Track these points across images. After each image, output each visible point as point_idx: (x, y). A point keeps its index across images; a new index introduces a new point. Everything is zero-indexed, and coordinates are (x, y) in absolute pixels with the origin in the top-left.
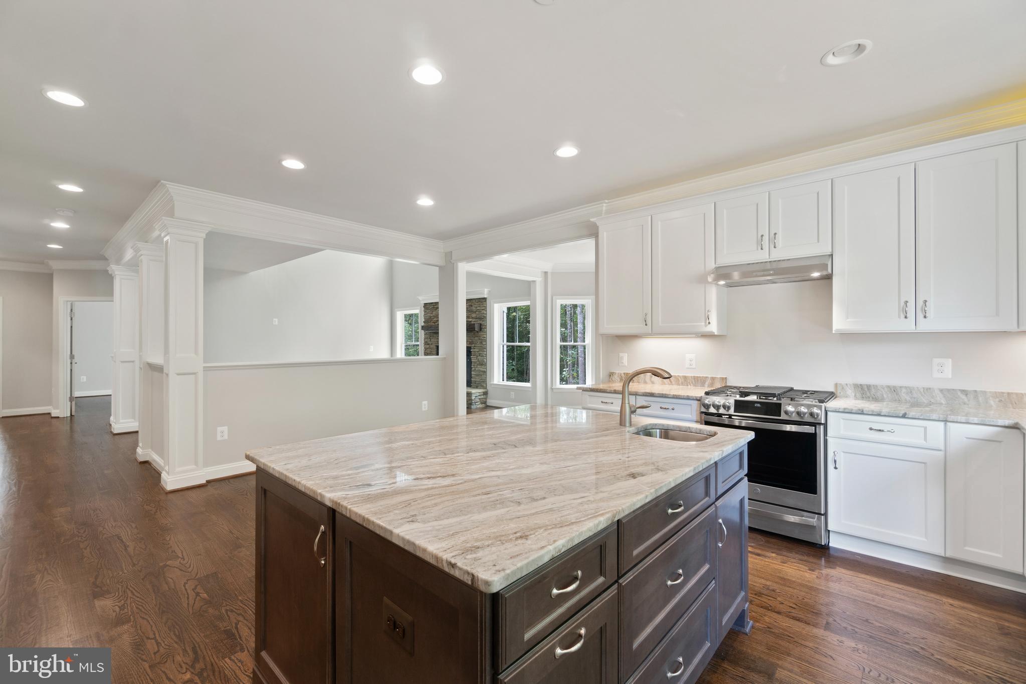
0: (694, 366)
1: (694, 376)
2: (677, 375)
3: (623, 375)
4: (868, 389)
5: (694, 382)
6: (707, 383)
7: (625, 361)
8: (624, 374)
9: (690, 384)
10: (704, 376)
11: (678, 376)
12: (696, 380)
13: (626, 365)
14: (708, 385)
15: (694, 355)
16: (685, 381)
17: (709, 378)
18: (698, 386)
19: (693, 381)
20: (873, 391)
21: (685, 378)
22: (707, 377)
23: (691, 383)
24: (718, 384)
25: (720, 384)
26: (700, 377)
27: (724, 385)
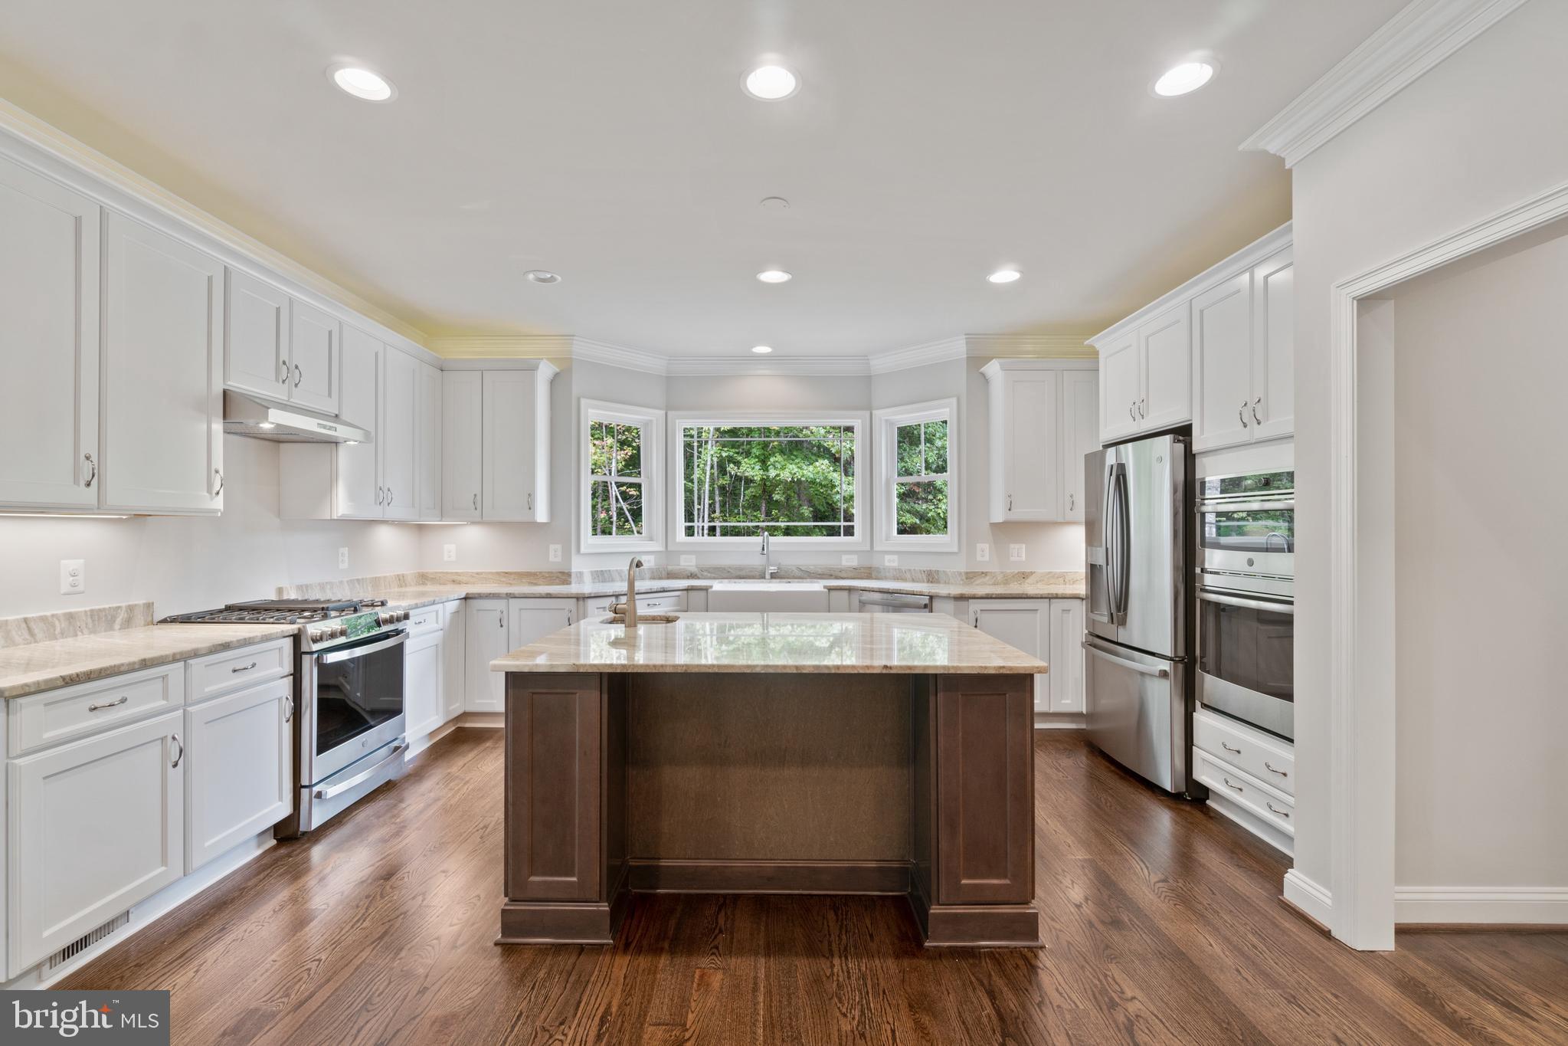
0: (82, 588)
1: (89, 611)
2: (47, 614)
6: (119, 621)
10: (114, 606)
14: (121, 625)
15: (81, 560)
16: (70, 623)
17: (124, 609)
22: (119, 607)
24: (139, 618)
25: (142, 618)
26: (104, 609)
27: (150, 619)
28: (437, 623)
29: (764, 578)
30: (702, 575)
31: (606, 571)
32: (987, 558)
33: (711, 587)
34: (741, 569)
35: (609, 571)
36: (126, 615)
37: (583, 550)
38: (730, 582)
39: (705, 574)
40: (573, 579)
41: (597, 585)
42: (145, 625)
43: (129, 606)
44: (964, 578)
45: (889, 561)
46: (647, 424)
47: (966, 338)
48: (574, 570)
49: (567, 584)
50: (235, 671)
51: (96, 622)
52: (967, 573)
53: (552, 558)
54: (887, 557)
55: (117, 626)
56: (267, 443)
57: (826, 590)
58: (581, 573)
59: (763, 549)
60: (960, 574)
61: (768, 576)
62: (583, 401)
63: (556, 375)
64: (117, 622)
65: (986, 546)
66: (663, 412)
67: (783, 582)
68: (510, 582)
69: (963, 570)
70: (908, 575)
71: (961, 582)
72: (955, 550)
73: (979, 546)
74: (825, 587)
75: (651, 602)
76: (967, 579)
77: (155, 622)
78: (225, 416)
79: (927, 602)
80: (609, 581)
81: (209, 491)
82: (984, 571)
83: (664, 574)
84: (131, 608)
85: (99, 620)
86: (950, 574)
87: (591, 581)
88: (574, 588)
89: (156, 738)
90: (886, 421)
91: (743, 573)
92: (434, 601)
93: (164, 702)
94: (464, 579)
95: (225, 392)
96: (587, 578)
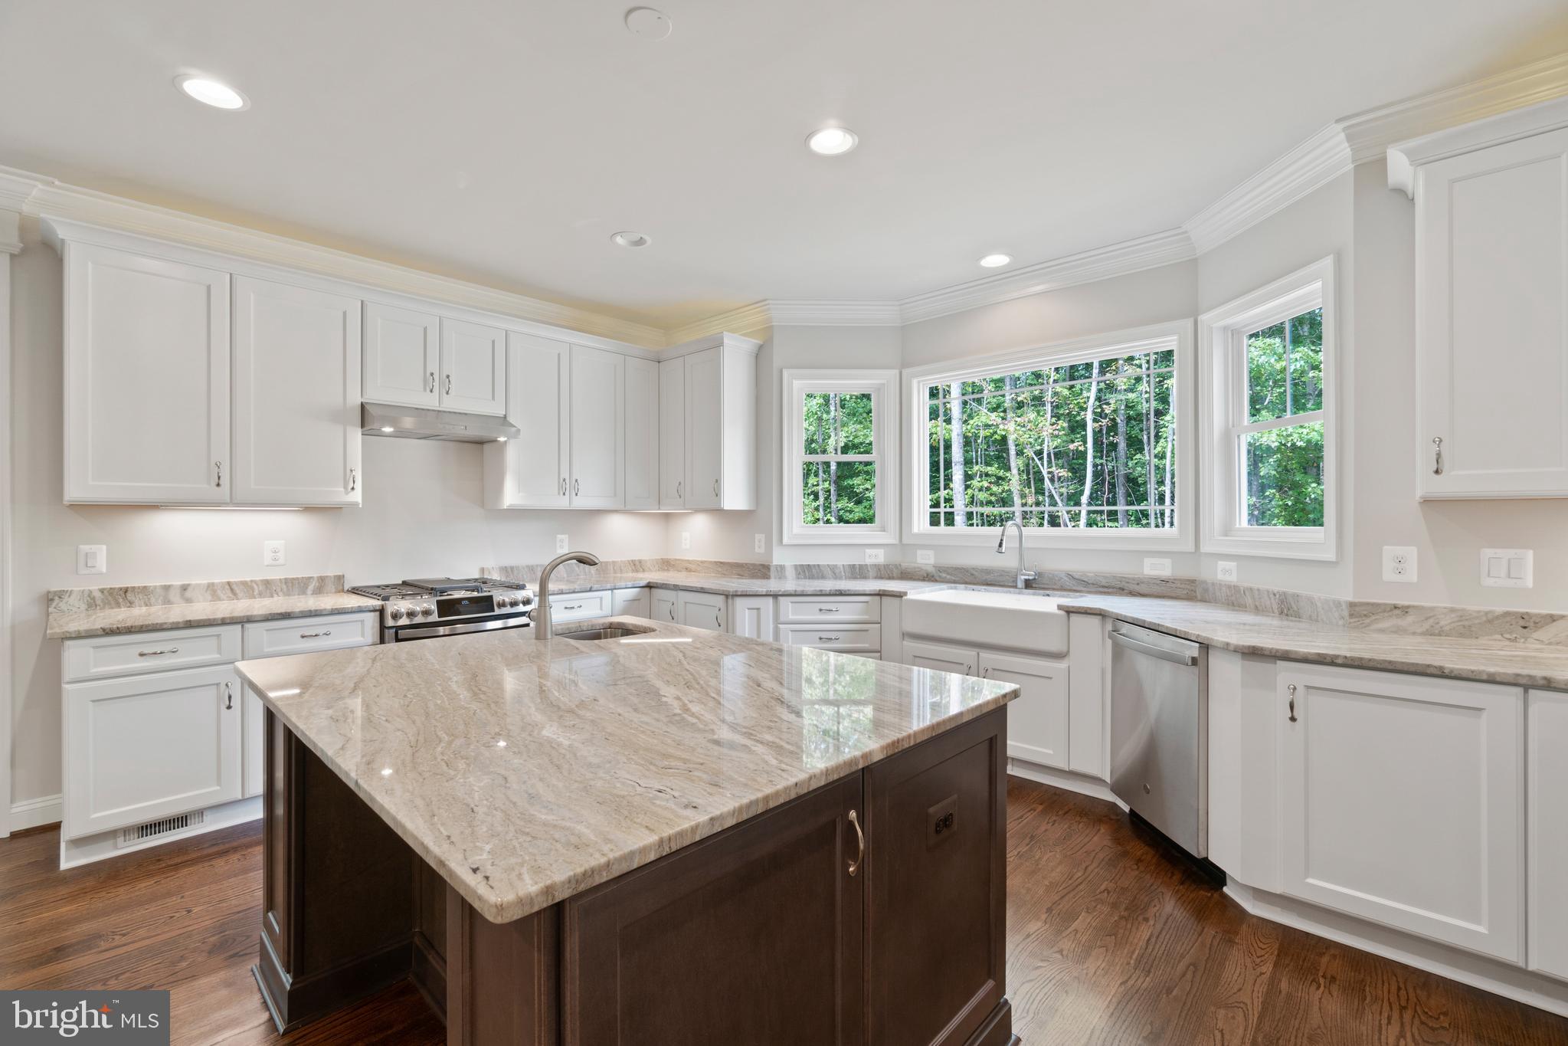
0: (281, 561)
1: (286, 579)
2: (248, 579)
3: (98, 595)
4: (512, 571)
5: (285, 590)
6: (311, 587)
7: (101, 563)
8: (102, 591)
9: (277, 594)
10: (306, 576)
11: (252, 581)
12: (290, 585)
13: (104, 570)
14: (314, 591)
15: (283, 541)
16: (267, 587)
17: (316, 579)
18: (294, 595)
19: (284, 587)
20: (516, 572)
21: (267, 583)
22: (311, 577)
23: (279, 590)
24: (330, 587)
25: (333, 587)
26: (298, 578)
27: (341, 588)
28: (601, 609)
29: (1015, 587)
30: (940, 576)
31: (814, 565)
32: (1412, 575)
33: (905, 594)
34: (988, 571)
35: (818, 565)
36: (317, 584)
37: (785, 540)
38: (966, 589)
39: (944, 575)
40: (773, 573)
41: (802, 582)
42: (336, 592)
43: (321, 577)
44: (1346, 613)
45: (1225, 571)
46: (879, 389)
47: (1344, 129)
48: (775, 562)
49: (767, 578)
50: (303, 637)
51: (290, 588)
52: (1352, 605)
53: (757, 550)
54: (1222, 564)
55: (309, 592)
56: (466, 445)
57: (1062, 613)
58: (782, 568)
59: (1000, 545)
60: (1338, 604)
61: (1020, 584)
62: (786, 373)
63: (761, 347)
64: (310, 587)
65: (1411, 553)
66: (897, 372)
67: (1039, 595)
68: (725, 572)
69: (1348, 596)
70: (1249, 600)
71: (1341, 622)
72: (1331, 556)
73: (1389, 551)
74: (1060, 607)
75: (824, 607)
76: (1351, 615)
77: (346, 589)
78: (363, 426)
79: (1196, 654)
80: (818, 578)
81: (345, 487)
82: (1401, 602)
83: (896, 573)
84: (322, 579)
85: (292, 586)
86: (1319, 604)
87: (794, 576)
88: (773, 585)
89: (213, 682)
90: (1225, 329)
91: (990, 577)
92: (591, 587)
93: (218, 656)
94: (693, 567)
95: (363, 406)
96: (790, 573)
